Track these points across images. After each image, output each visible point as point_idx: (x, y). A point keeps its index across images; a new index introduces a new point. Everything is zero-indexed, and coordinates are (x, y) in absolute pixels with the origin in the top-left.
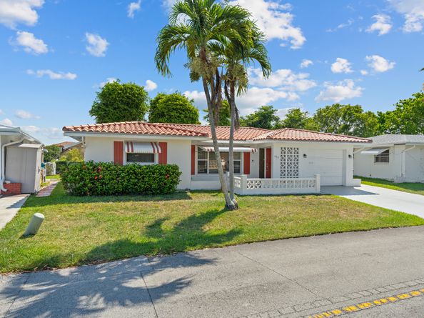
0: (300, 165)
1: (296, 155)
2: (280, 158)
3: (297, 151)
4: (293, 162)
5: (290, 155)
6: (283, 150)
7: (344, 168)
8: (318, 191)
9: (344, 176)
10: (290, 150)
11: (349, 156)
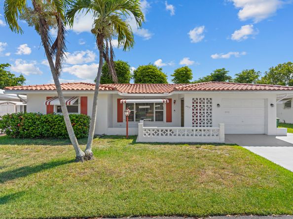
0: (213, 114)
1: (209, 104)
2: (192, 108)
3: (210, 101)
4: (206, 111)
5: (202, 104)
6: (195, 101)
7: (266, 117)
8: (223, 141)
9: (266, 125)
10: (202, 100)
11: (271, 105)
